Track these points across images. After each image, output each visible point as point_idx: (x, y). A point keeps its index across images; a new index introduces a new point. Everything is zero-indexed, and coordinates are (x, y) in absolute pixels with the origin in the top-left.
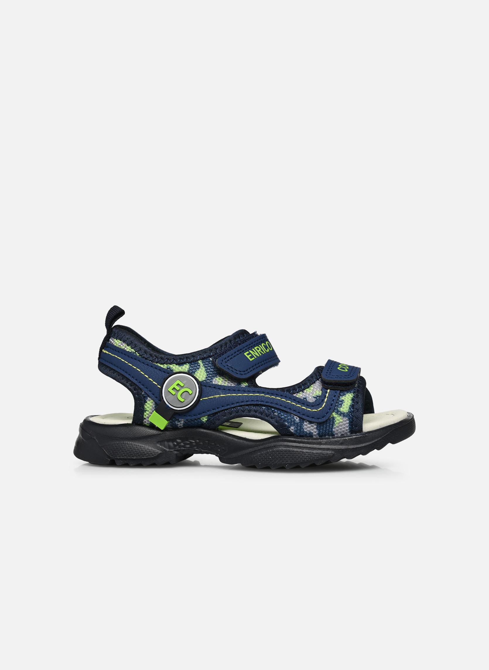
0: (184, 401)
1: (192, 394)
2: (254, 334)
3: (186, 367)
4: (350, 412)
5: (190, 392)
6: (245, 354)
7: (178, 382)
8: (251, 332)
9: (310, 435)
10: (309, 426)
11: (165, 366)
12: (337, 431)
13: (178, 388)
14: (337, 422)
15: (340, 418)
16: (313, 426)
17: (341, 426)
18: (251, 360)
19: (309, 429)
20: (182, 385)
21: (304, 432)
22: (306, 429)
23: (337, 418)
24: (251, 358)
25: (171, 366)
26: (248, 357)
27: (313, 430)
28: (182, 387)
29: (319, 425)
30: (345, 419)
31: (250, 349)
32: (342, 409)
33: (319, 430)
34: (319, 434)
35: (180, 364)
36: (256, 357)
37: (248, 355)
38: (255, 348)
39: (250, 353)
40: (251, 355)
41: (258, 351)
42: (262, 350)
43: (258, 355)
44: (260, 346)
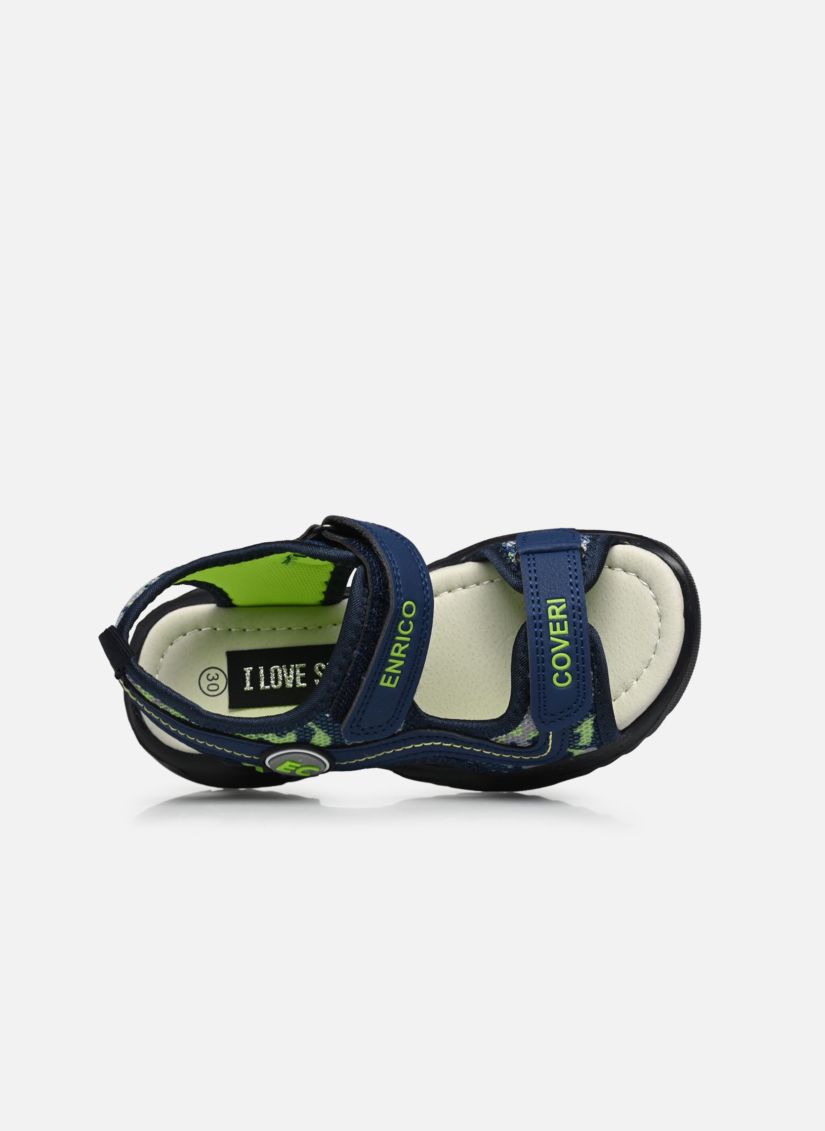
6: (382, 683)
26: (388, 684)
31: (388, 656)
32: (581, 744)
36: (399, 672)
37: (386, 681)
38: (393, 654)
39: (389, 674)
40: (390, 678)
41: (398, 654)
42: (403, 643)
43: (402, 663)
44: (398, 638)
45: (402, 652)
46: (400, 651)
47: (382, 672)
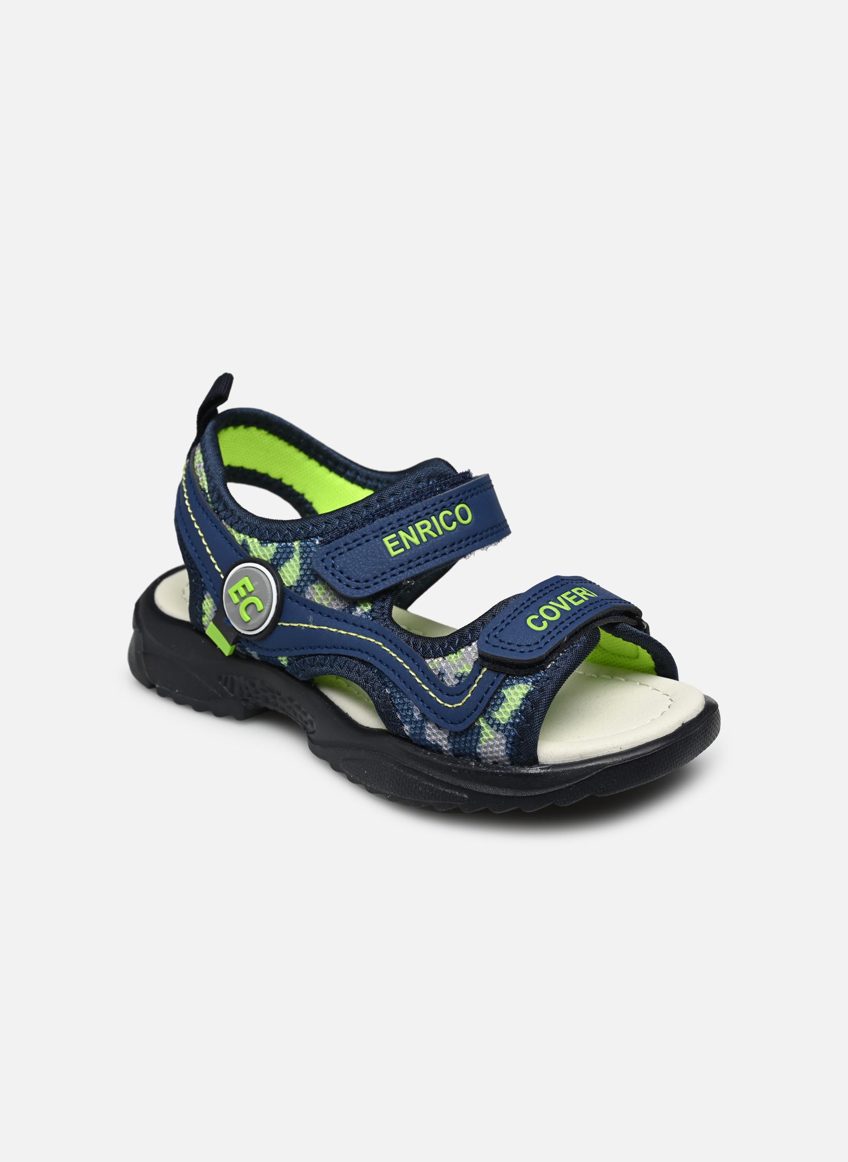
0: (249, 621)
1: (262, 611)
2: (467, 475)
3: (268, 551)
4: (512, 725)
5: (260, 606)
6: (386, 540)
7: (246, 581)
8: (459, 470)
9: (436, 749)
10: (434, 731)
11: (239, 537)
12: (485, 753)
13: (243, 593)
14: (485, 737)
15: (491, 732)
16: (441, 734)
17: (491, 746)
18: (393, 553)
19: (433, 737)
20: (250, 588)
21: (425, 739)
22: (429, 736)
23: (484, 730)
24: (394, 550)
25: (249, 541)
26: (390, 546)
27: (440, 740)
28: (249, 594)
29: (453, 736)
30: (499, 736)
31: (411, 523)
32: (497, 715)
33: (453, 744)
34: (452, 750)
35: (264, 541)
36: (408, 547)
37: (391, 541)
38: (418, 525)
39: (398, 538)
40: (397, 543)
41: (421, 532)
42: (434, 529)
43: (417, 542)
44: (433, 518)
45: (426, 534)
46: (425, 530)
47: (394, 530)
